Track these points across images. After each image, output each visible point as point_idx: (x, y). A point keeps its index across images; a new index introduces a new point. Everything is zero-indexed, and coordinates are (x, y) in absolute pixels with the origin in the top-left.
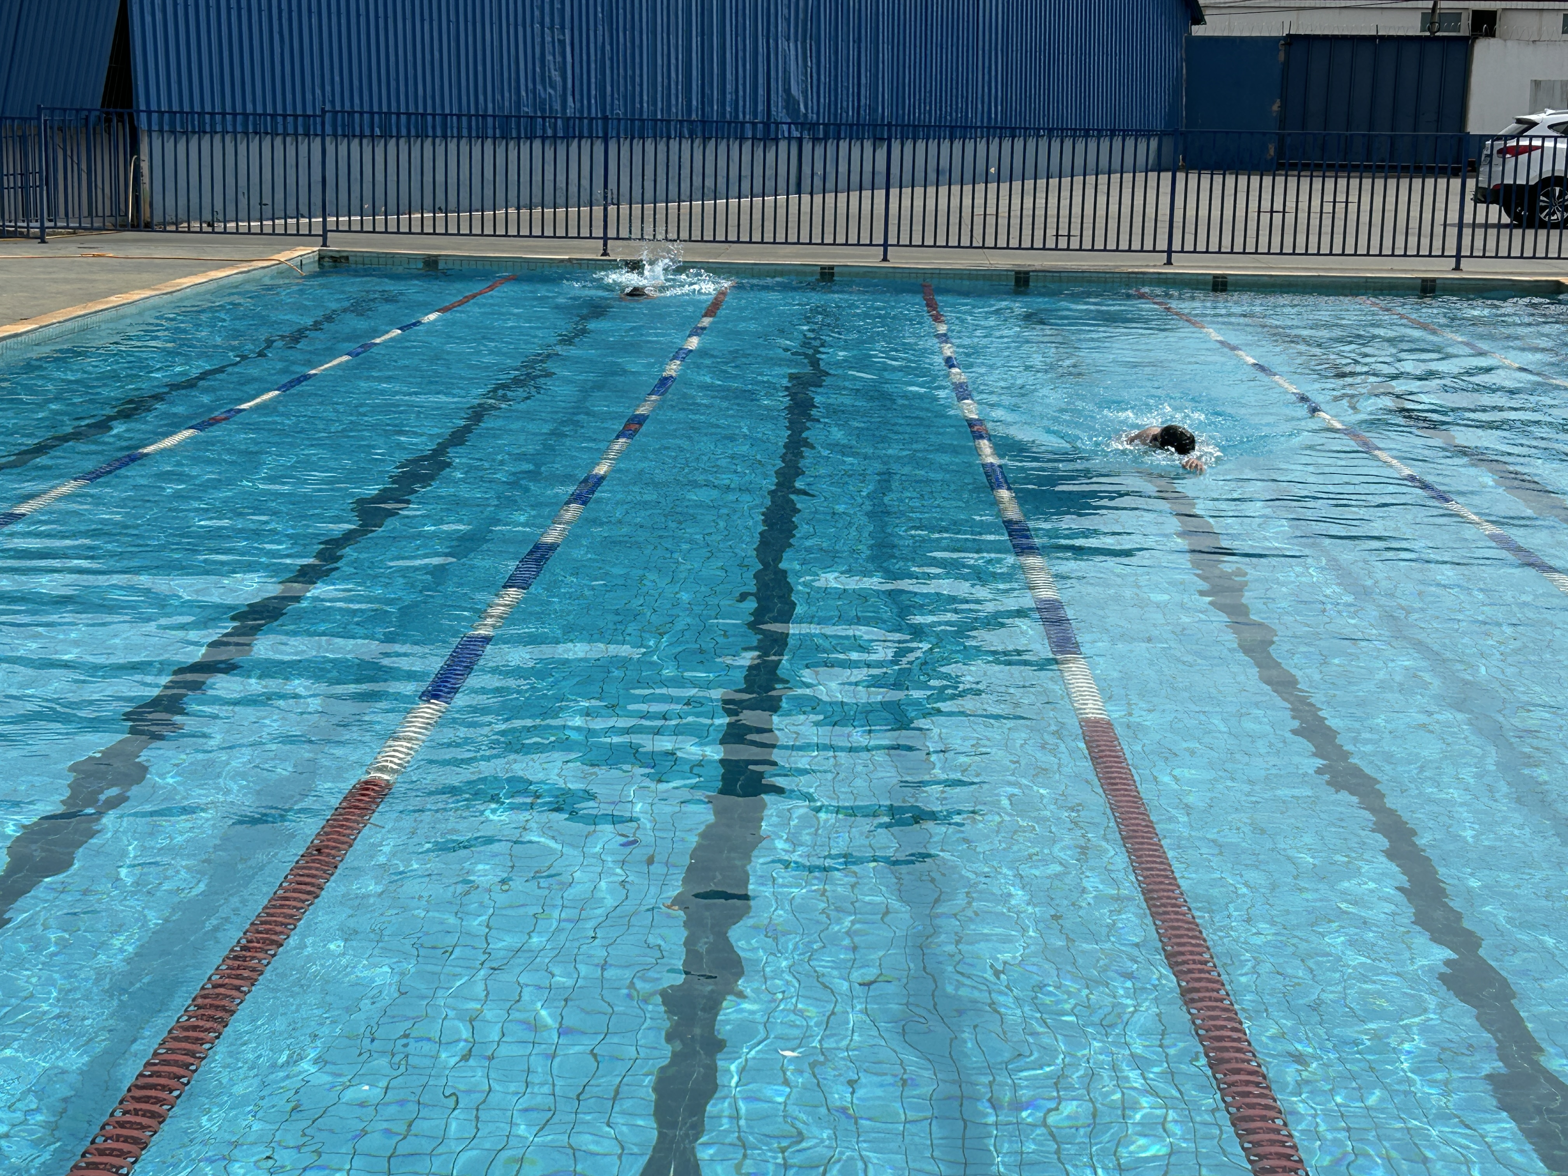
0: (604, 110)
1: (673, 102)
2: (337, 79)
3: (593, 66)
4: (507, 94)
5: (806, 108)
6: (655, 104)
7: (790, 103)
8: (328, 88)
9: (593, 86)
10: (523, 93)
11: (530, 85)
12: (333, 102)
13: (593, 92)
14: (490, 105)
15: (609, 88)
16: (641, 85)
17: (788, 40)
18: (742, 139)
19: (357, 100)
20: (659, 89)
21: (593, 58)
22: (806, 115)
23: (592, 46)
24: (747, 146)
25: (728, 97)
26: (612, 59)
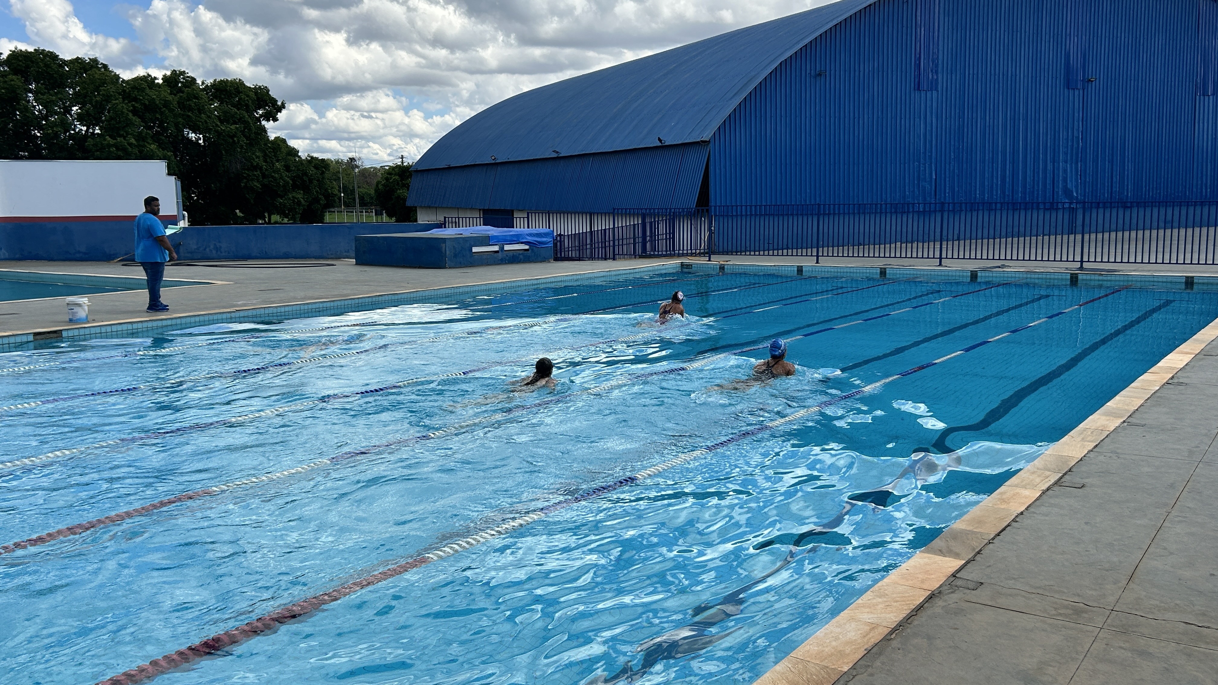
0: (953, 199)
1: (994, 193)
2: (808, 191)
3: (947, 179)
4: (898, 194)
5: (1077, 194)
6: (984, 195)
7: (1067, 192)
8: (803, 195)
9: (947, 188)
10: (907, 193)
11: (911, 189)
12: (806, 201)
13: (947, 191)
14: (889, 200)
15: (956, 189)
16: (976, 187)
17: (1066, 162)
18: (1038, 209)
19: (818, 199)
20: (986, 187)
21: (947, 175)
22: (1077, 197)
23: (947, 170)
24: (1041, 213)
25: (1028, 190)
26: (958, 176)
